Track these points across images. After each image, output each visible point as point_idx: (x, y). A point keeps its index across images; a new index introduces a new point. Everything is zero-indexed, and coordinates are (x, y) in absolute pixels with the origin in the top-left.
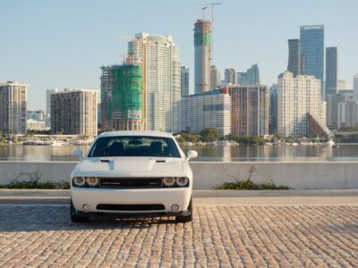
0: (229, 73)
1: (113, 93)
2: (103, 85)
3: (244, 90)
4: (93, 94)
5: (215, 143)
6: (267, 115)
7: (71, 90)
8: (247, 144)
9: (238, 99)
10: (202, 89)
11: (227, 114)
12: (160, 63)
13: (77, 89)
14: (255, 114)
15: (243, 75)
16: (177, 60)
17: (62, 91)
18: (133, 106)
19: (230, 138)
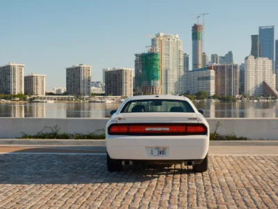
0: (214, 57)
1: (143, 70)
2: (136, 65)
3: (223, 67)
4: (130, 70)
5: (205, 100)
6: (238, 83)
7: (117, 68)
8: (225, 101)
9: (219, 73)
10: (197, 67)
11: (212, 82)
12: (171, 51)
13: (120, 68)
14: (230, 82)
15: (222, 58)
16: (182, 50)
17: (112, 69)
18: (154, 78)
19: (214, 97)
